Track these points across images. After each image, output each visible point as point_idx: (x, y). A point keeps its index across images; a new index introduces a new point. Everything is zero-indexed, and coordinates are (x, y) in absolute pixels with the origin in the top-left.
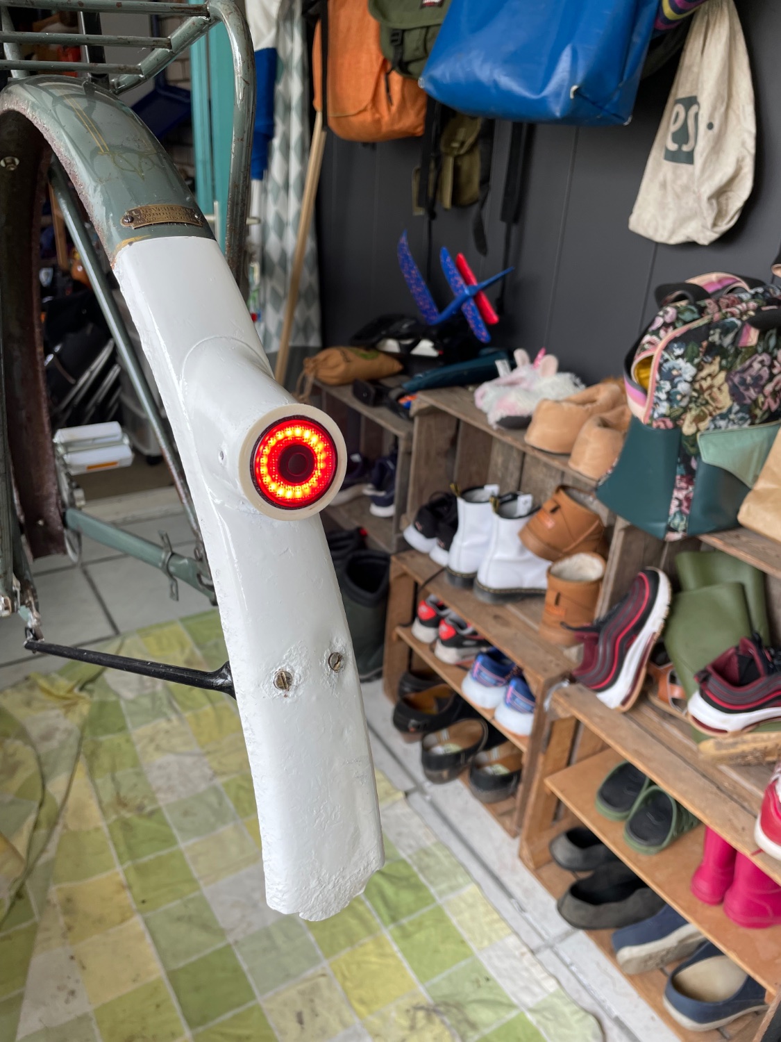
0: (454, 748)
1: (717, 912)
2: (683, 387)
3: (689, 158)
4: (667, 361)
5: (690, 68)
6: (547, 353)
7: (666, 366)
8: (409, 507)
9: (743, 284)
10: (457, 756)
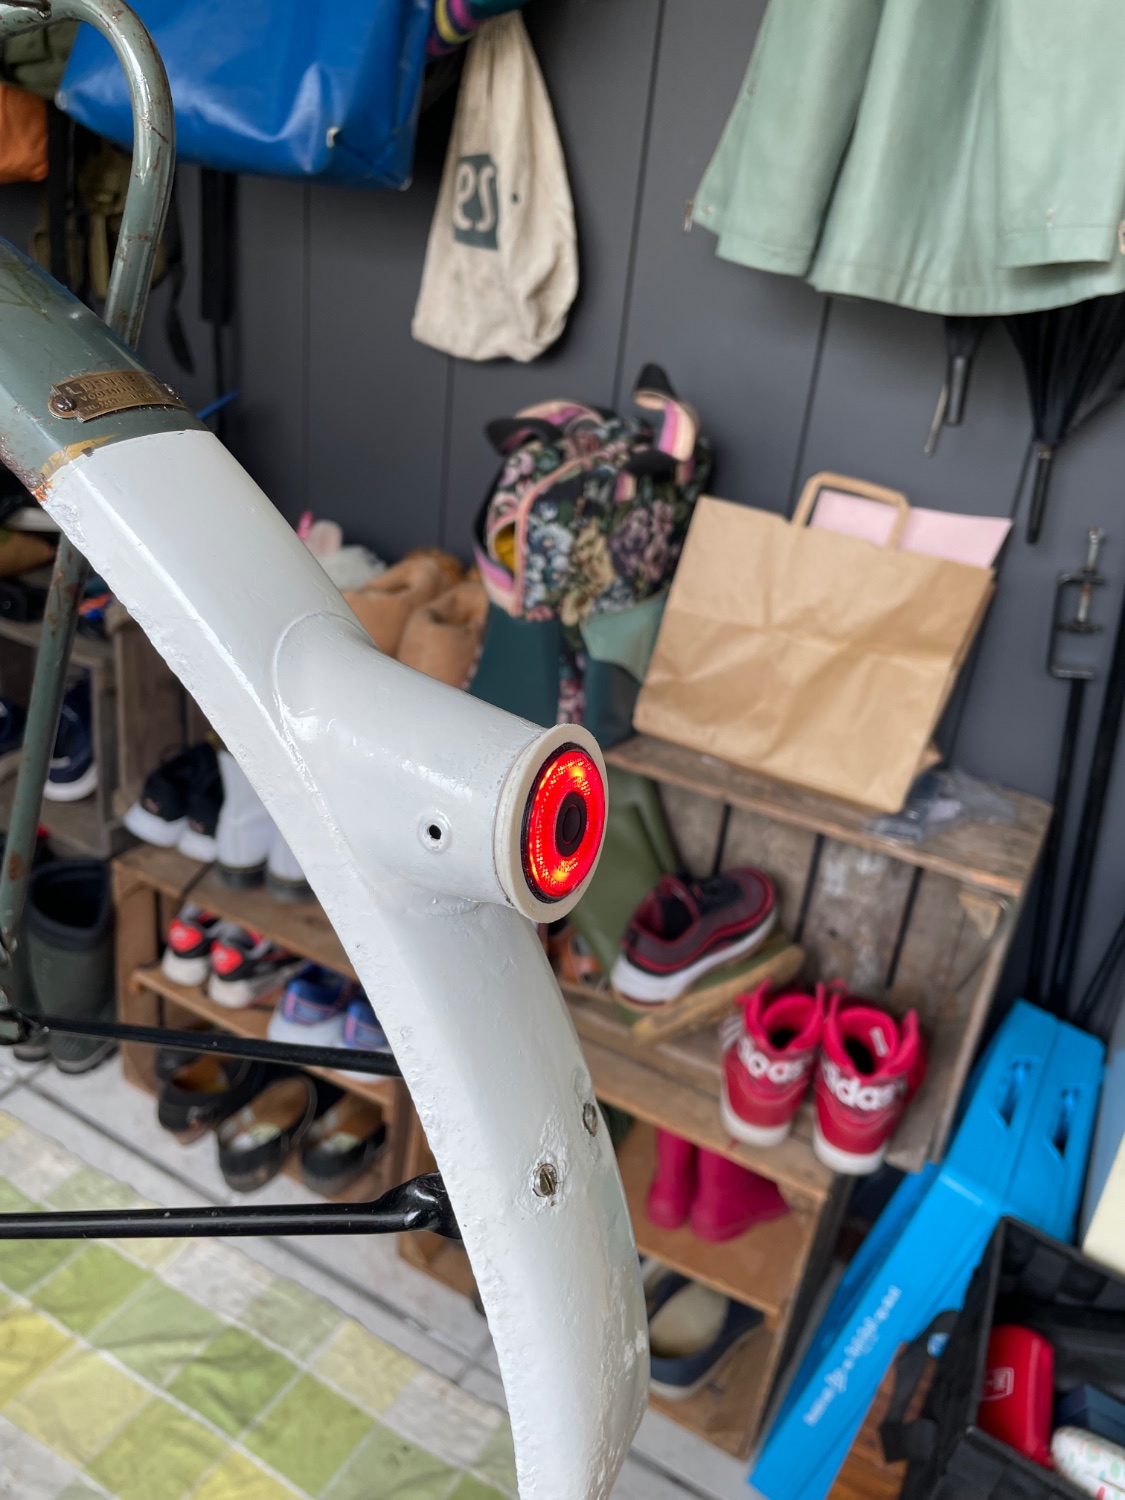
0: (265, 1132)
1: (683, 1236)
2: (560, 562)
3: (490, 240)
4: (535, 528)
5: (475, 112)
6: (315, 519)
7: (536, 535)
8: (123, 778)
9: (593, 416)
10: (274, 1144)
